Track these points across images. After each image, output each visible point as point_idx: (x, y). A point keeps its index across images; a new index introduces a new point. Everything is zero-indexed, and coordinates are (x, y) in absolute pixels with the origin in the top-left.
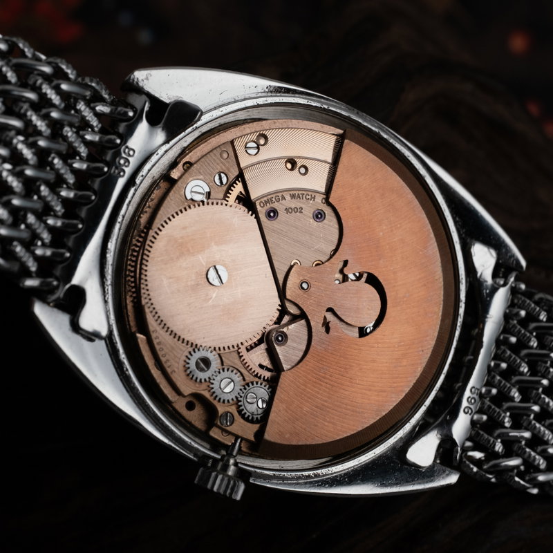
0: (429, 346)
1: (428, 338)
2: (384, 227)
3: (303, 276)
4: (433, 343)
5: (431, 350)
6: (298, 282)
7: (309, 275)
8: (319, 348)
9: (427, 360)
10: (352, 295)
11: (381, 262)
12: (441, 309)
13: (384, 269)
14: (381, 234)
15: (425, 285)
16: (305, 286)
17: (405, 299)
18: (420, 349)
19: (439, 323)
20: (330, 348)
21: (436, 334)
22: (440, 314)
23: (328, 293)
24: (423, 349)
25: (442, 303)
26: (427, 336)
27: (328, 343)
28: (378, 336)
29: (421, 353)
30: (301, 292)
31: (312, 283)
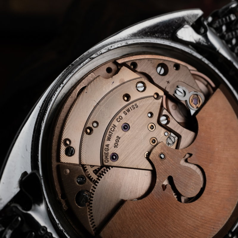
0: (218, 228)
1: (220, 222)
2: (220, 147)
3: (164, 150)
4: (221, 227)
5: (218, 230)
6: (160, 152)
7: (167, 152)
8: (155, 196)
9: (214, 235)
10: (187, 176)
11: (211, 165)
12: (234, 209)
13: (210, 170)
14: (217, 149)
15: (230, 190)
16: (162, 156)
17: (215, 193)
18: (213, 226)
19: (230, 216)
20: (161, 200)
21: (225, 222)
22: (232, 212)
23: (174, 167)
24: (214, 227)
25: (236, 206)
26: (219, 221)
27: (161, 196)
28: (192, 207)
29: (212, 229)
30: (159, 159)
31: (168, 157)
